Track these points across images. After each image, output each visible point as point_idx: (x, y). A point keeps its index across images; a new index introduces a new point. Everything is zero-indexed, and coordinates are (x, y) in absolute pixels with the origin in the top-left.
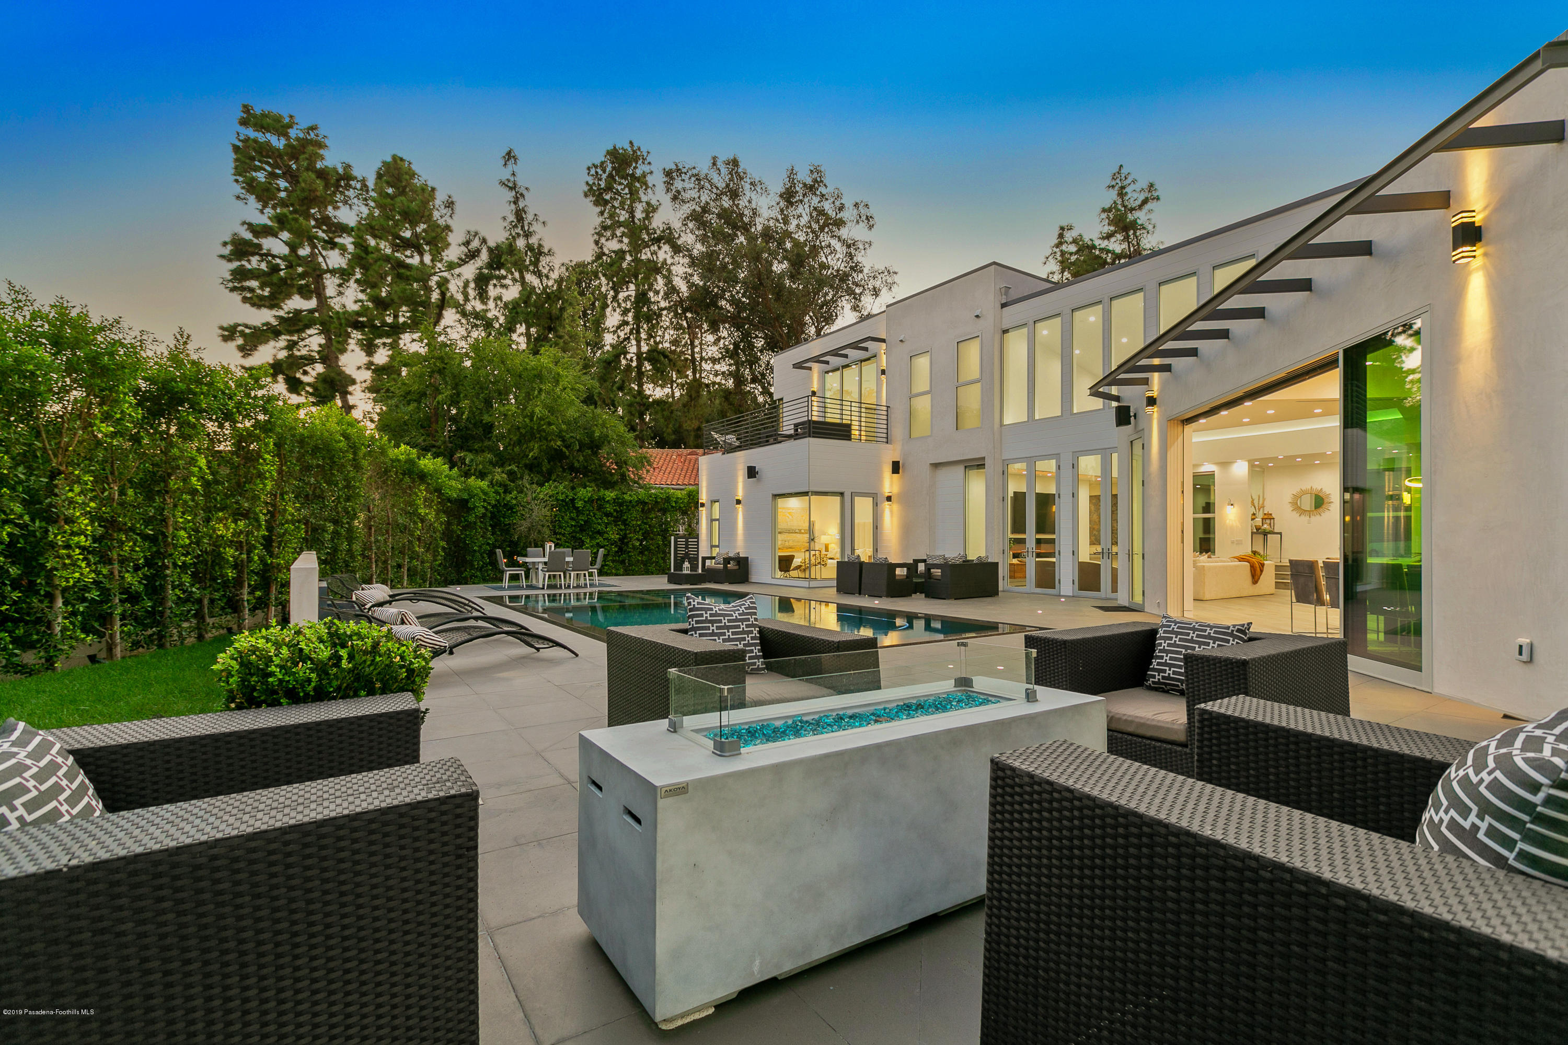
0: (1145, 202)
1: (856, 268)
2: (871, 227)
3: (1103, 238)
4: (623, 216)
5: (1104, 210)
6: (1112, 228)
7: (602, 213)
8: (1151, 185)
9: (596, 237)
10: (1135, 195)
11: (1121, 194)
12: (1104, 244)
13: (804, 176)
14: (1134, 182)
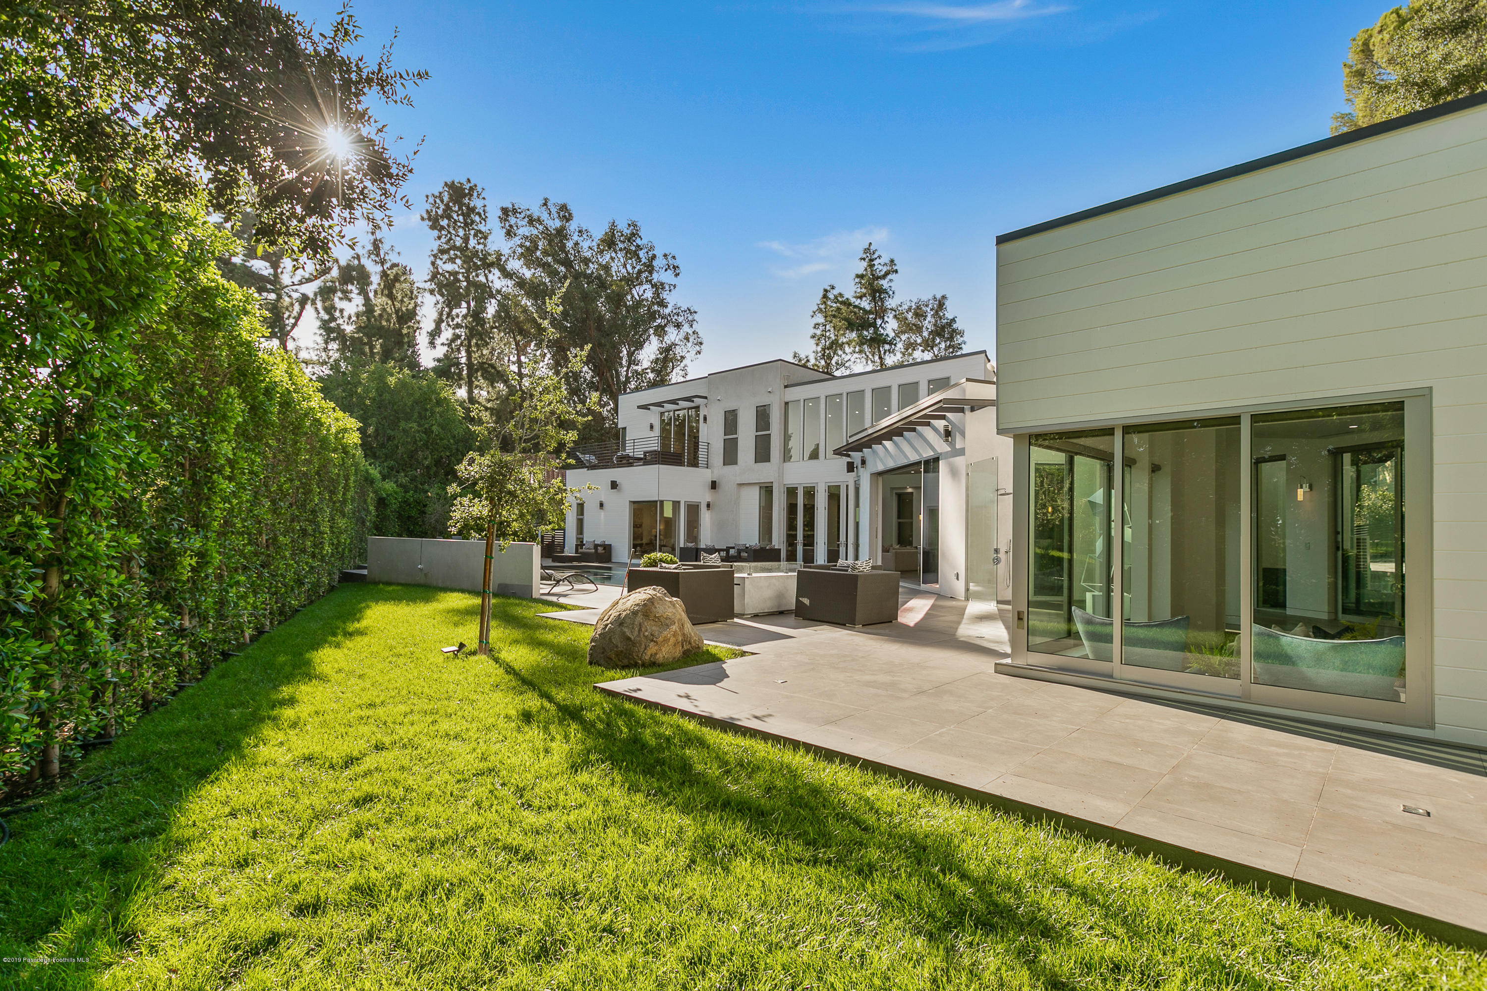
0: (887, 274)
1: (662, 304)
2: (677, 275)
3: (857, 297)
4: (459, 242)
5: (858, 276)
6: (864, 290)
7: (439, 238)
8: (892, 261)
9: (432, 258)
10: (880, 267)
11: (871, 266)
12: (857, 302)
13: (623, 226)
14: (879, 257)
